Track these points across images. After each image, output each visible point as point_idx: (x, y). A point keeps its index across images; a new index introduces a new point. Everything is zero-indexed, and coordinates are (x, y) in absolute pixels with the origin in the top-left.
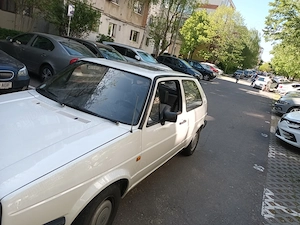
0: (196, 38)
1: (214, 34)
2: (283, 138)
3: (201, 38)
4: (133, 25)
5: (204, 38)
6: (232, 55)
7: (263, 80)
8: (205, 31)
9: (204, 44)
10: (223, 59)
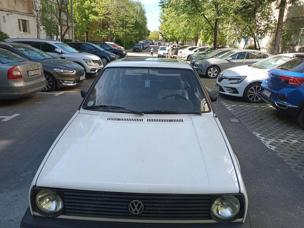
0: (87, 18)
1: (104, 11)
2: (227, 93)
3: (92, 17)
4: (18, 13)
5: (95, 17)
6: (127, 30)
7: (164, 49)
8: (94, 9)
9: (97, 23)
10: (121, 34)
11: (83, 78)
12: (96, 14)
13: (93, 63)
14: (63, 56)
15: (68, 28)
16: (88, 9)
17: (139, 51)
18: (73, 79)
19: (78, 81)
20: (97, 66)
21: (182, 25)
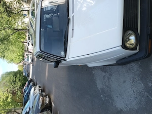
0: (9, 103)
1: (6, 93)
3: (9, 100)
5: (9, 98)
8: (4, 99)
9: (12, 97)
10: (20, 84)
11: (44, 94)
12: (7, 98)
13: (36, 91)
14: (31, 107)
15: (15, 111)
16: (4, 102)
17: (29, 73)
18: (45, 98)
19: (46, 96)
20: (37, 88)
21: (15, 49)
